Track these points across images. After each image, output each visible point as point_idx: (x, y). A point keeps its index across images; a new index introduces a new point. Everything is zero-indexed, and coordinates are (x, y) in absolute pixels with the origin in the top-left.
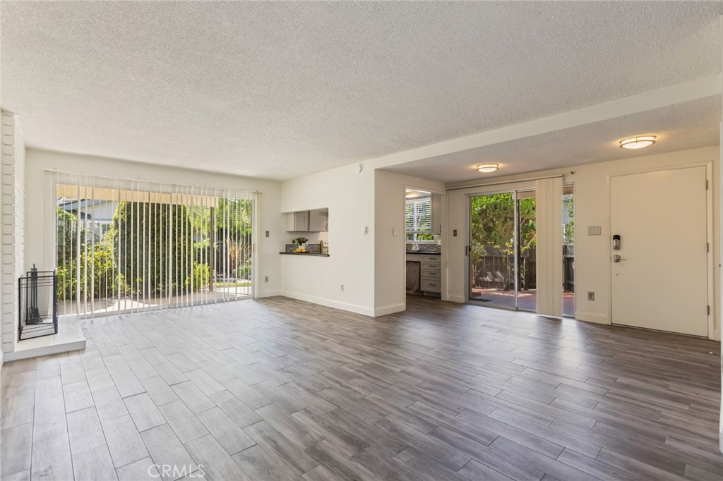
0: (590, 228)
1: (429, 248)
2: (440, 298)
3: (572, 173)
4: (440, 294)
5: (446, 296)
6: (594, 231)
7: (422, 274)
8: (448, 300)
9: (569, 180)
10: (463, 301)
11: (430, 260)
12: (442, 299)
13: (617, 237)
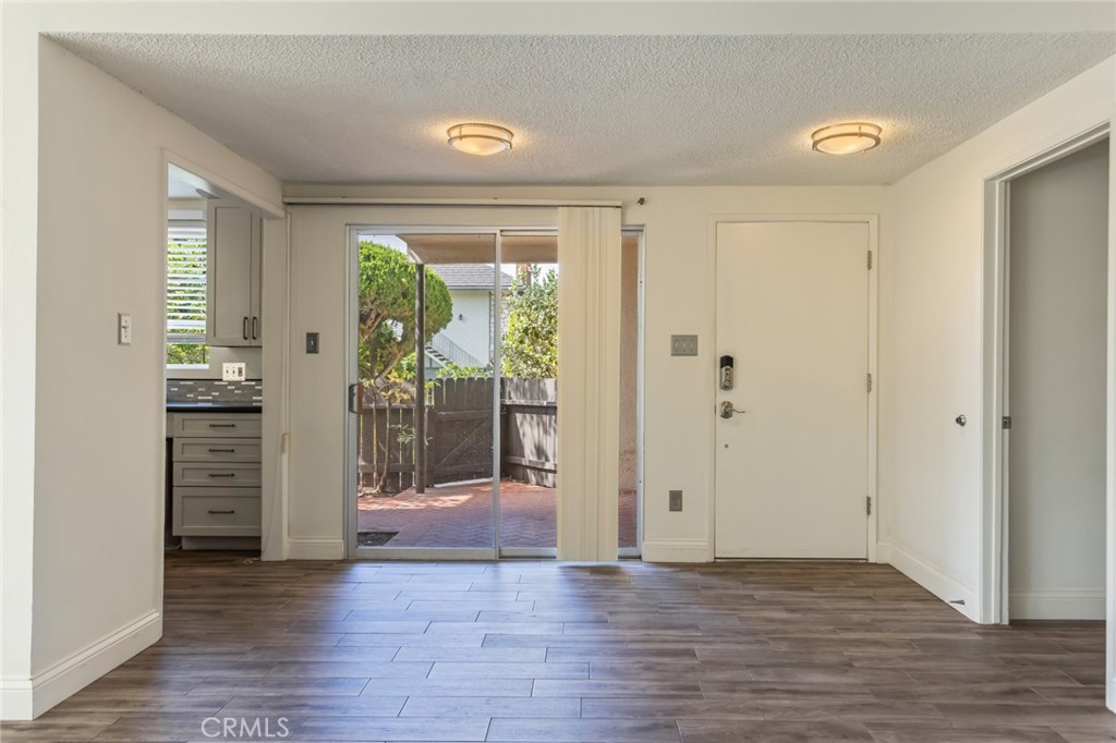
0: (676, 339)
1: (191, 389)
2: (258, 553)
3: (642, 201)
4: (259, 539)
5: (281, 544)
6: (684, 346)
7: (175, 483)
8: (285, 557)
9: (635, 216)
10: (339, 554)
11: (212, 432)
12: (264, 558)
13: (727, 362)
